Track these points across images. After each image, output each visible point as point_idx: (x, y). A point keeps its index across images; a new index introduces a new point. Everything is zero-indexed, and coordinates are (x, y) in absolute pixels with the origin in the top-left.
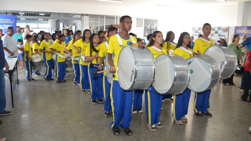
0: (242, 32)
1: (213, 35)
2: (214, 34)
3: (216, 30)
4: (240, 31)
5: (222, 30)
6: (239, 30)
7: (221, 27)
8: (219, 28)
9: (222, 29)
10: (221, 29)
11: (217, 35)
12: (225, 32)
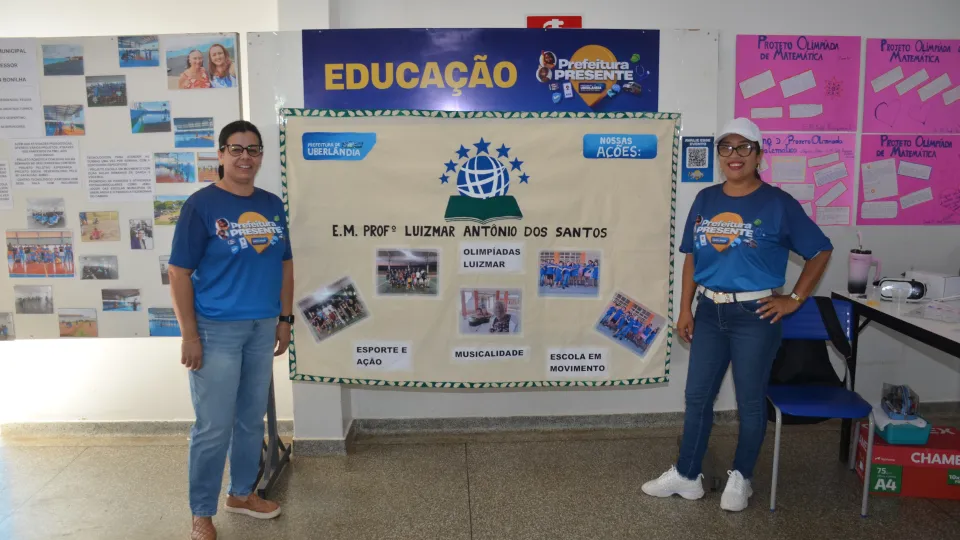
0: (382, 78)
1: (67, 122)
2: (80, 108)
3: (104, 65)
4: (357, 76)
5: (163, 67)
6: (351, 68)
7: (153, 39)
8: (133, 51)
9: (170, 61)
10: (151, 62)
11: (117, 117)
12: (201, 84)
